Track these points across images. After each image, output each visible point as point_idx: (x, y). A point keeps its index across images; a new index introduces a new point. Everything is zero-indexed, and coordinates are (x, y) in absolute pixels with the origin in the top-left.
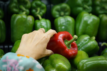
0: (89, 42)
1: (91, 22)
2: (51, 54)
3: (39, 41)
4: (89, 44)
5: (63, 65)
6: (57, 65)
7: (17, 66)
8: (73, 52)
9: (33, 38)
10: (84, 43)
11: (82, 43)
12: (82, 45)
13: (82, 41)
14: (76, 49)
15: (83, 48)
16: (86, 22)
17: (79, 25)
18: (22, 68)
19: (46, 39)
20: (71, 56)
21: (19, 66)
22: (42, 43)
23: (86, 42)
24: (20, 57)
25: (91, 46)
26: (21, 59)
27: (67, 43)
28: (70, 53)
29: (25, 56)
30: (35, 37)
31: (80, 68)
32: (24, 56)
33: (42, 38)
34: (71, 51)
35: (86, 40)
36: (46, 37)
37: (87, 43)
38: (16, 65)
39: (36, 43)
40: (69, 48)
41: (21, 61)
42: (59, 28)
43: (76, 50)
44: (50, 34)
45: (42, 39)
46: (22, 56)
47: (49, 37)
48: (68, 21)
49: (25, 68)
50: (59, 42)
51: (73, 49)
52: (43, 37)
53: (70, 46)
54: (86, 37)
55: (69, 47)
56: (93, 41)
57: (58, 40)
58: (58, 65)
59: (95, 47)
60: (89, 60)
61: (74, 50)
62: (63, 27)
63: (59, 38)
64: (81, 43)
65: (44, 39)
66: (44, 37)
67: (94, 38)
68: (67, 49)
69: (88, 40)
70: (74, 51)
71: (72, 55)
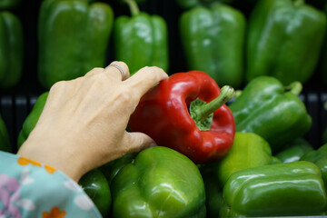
0: (276, 102)
1: (298, 30)
2: (144, 147)
3: (100, 109)
4: (277, 109)
5: (173, 190)
6: (155, 190)
7: (13, 198)
8: (218, 140)
9: (81, 99)
10: (262, 107)
11: (256, 106)
12: (255, 111)
13: (256, 100)
14: (229, 131)
15: (256, 122)
16: (280, 28)
17: (259, 38)
18: (28, 205)
19: (126, 102)
20: (210, 155)
21: (21, 198)
22: (110, 118)
23: (270, 101)
24: (26, 169)
25: (281, 115)
26: (30, 173)
27: (198, 110)
28: (207, 144)
29: (43, 164)
30: (88, 97)
31: (232, 200)
32: (39, 165)
33: (111, 99)
34: (209, 137)
35: (269, 97)
36: (127, 97)
37: (270, 107)
38: (11, 193)
39: (91, 118)
40: (205, 126)
41: (27, 182)
42: (194, 44)
43: (228, 134)
44: (141, 83)
45: (112, 104)
46: (35, 164)
47: (137, 96)
48: (223, 23)
49: (39, 204)
50: (172, 107)
51: (219, 130)
52: (115, 95)
53: (211, 120)
54: (269, 87)
55: (205, 123)
56: (289, 100)
57: (169, 103)
58: (158, 191)
59: (295, 120)
60: (262, 175)
61: (224, 132)
62: (207, 42)
63: (173, 96)
64: (251, 106)
65: (118, 103)
66: (120, 96)
67: (297, 87)
68: (196, 133)
69: (274, 97)
70: (219, 137)
71: (215, 151)
